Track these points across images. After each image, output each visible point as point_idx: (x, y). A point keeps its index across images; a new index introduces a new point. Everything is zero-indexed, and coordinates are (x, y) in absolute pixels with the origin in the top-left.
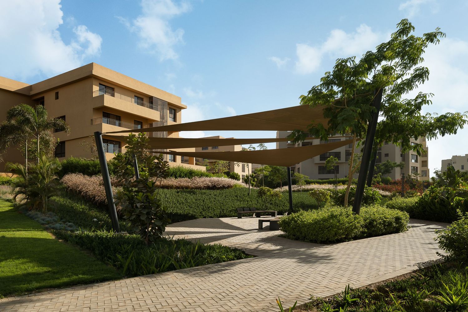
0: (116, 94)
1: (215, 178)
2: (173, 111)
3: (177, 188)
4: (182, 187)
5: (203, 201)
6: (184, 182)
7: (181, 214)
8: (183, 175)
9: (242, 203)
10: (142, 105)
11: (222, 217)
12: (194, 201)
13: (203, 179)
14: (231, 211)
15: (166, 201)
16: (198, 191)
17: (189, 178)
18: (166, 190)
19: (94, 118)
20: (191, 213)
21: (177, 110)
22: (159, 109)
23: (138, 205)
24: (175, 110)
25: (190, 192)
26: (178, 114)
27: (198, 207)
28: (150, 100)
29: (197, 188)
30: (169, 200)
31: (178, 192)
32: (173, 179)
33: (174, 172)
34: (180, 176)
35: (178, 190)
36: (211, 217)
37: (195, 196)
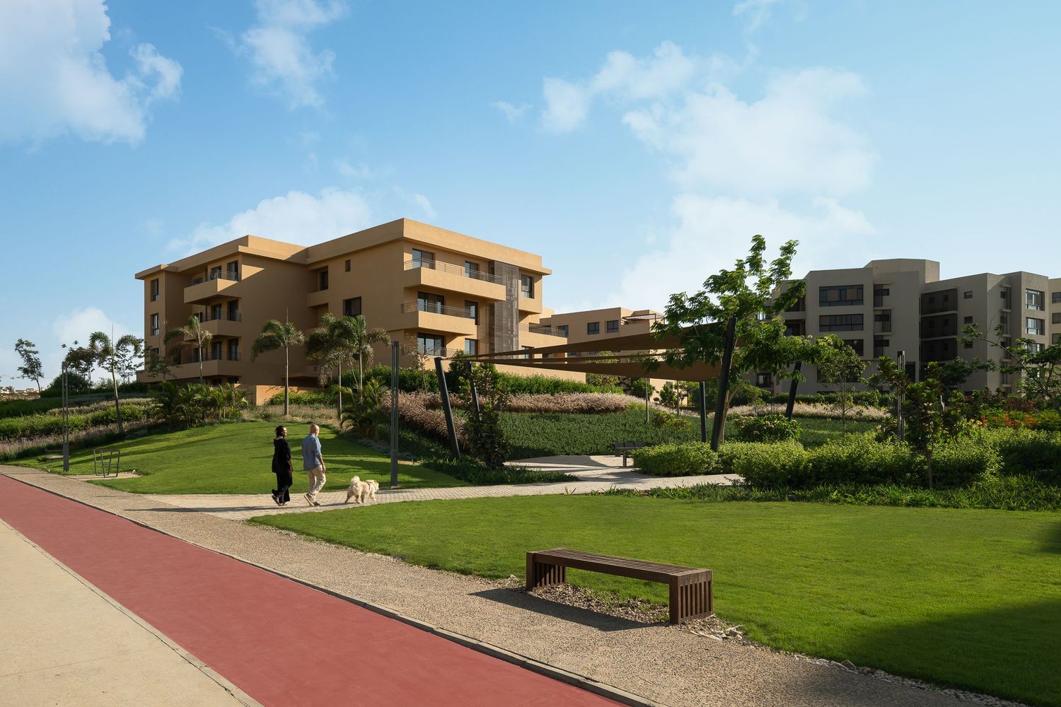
0: (437, 263)
1: (596, 395)
2: (528, 280)
3: (531, 410)
4: (540, 410)
5: (570, 431)
6: (543, 400)
7: (533, 448)
8: (542, 389)
9: (630, 435)
10: (477, 277)
11: (594, 454)
12: (555, 431)
13: (575, 396)
14: (608, 447)
15: (514, 430)
16: (564, 416)
17: (552, 395)
18: (514, 414)
19: (405, 302)
20: (548, 447)
21: (535, 277)
22: (504, 281)
23: (483, 435)
24: (531, 278)
25: (550, 418)
26: (536, 285)
27: (560, 439)
28: (489, 266)
29: (562, 411)
30: (519, 430)
31: (532, 418)
32: (527, 396)
33: (527, 385)
34: (538, 392)
35: (533, 414)
36: (578, 454)
37: (557, 423)
